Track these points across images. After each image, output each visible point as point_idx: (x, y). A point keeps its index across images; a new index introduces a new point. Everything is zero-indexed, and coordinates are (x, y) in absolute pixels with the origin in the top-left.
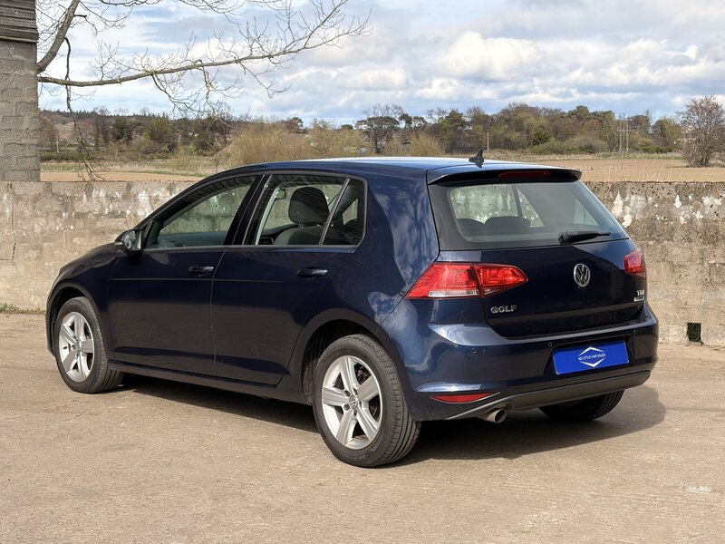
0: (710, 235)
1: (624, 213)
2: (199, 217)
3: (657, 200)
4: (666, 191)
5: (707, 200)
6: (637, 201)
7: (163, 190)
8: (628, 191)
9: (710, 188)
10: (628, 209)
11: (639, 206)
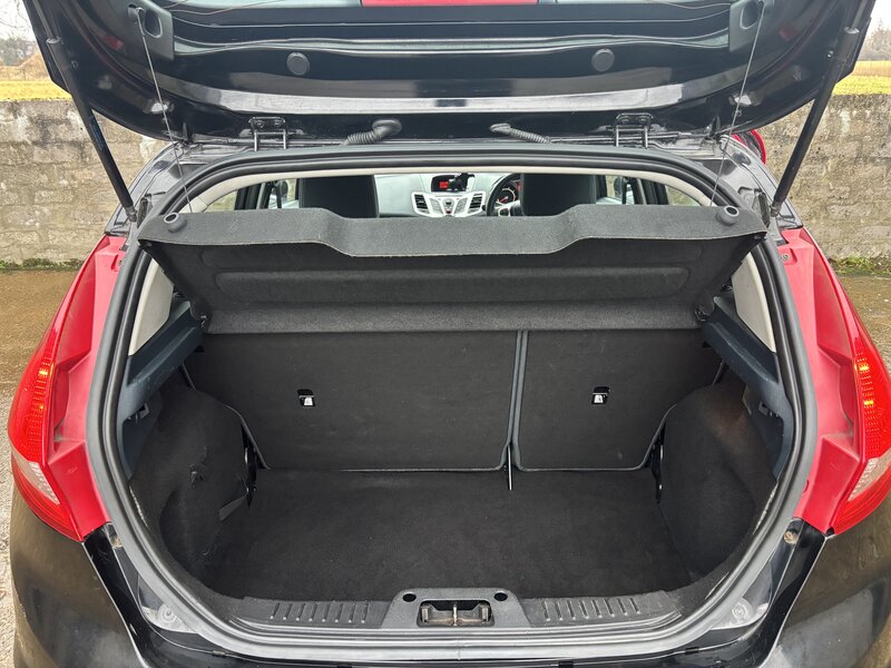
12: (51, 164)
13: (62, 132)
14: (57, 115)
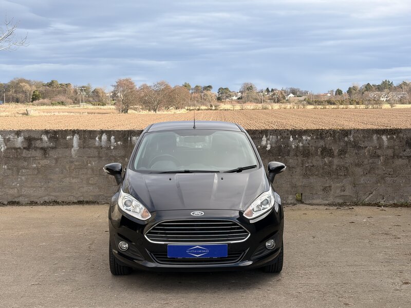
0: (306, 153)
1: (267, 144)
2: (36, 148)
3: (282, 138)
4: (285, 134)
5: (304, 138)
6: (273, 138)
7: (13, 134)
8: (269, 134)
9: (306, 132)
10: (269, 142)
11: (274, 140)
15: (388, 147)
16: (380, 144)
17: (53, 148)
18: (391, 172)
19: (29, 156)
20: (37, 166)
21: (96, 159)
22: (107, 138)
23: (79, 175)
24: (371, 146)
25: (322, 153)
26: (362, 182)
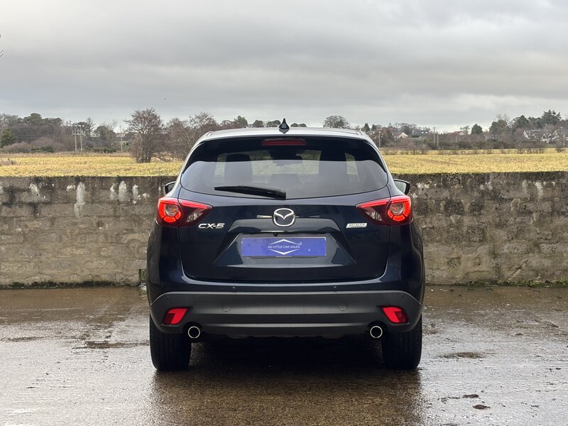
0: (422, 208)
2: (21, 204)
5: (419, 186)
9: (423, 177)
12: (12, 217)
13: (24, 197)
14: (22, 186)
15: (544, 199)
16: (532, 195)
17: (46, 203)
18: (548, 235)
19: (12, 215)
20: (23, 231)
21: (111, 219)
22: (127, 188)
23: (85, 243)
24: (519, 198)
25: (446, 208)
26: (506, 251)
